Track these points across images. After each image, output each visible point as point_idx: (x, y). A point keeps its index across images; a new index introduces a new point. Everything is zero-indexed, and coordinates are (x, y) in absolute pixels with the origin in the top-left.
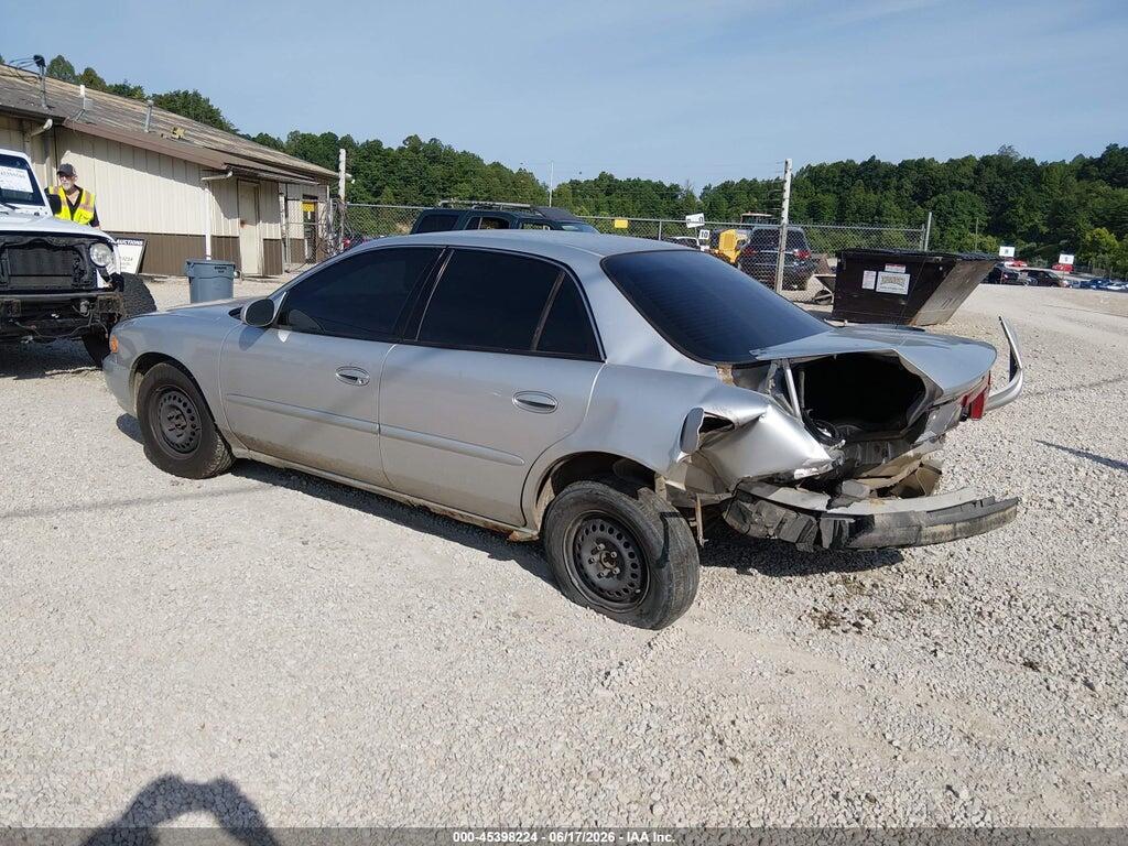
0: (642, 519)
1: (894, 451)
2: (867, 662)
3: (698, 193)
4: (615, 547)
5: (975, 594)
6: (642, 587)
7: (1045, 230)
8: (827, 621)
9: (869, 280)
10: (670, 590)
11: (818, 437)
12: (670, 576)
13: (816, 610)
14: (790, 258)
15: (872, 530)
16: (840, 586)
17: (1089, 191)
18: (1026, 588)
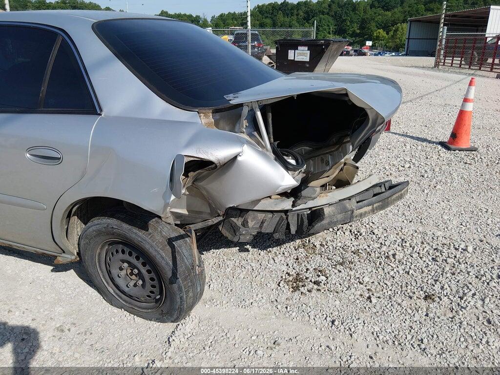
0: (152, 246)
1: (333, 159)
2: (328, 319)
3: (209, 20)
4: (135, 267)
5: (381, 241)
6: (161, 293)
7: (358, 31)
8: (297, 283)
9: (291, 55)
10: (181, 298)
11: (287, 166)
12: (180, 288)
13: (289, 274)
14: (253, 47)
15: (323, 219)
16: (301, 250)
17: (375, 13)
18: (407, 230)
